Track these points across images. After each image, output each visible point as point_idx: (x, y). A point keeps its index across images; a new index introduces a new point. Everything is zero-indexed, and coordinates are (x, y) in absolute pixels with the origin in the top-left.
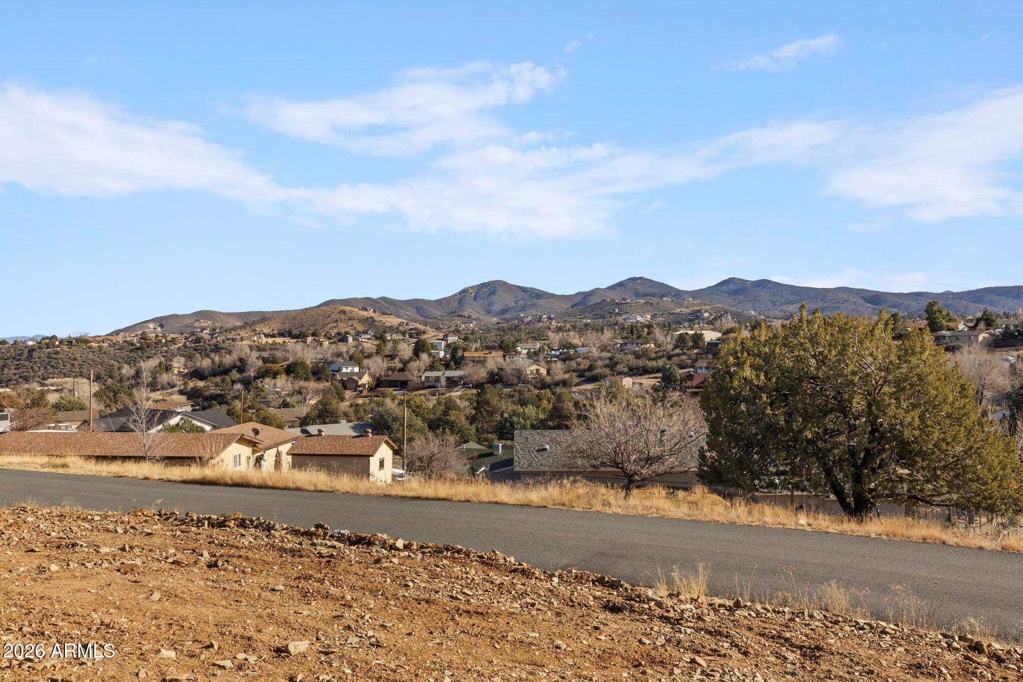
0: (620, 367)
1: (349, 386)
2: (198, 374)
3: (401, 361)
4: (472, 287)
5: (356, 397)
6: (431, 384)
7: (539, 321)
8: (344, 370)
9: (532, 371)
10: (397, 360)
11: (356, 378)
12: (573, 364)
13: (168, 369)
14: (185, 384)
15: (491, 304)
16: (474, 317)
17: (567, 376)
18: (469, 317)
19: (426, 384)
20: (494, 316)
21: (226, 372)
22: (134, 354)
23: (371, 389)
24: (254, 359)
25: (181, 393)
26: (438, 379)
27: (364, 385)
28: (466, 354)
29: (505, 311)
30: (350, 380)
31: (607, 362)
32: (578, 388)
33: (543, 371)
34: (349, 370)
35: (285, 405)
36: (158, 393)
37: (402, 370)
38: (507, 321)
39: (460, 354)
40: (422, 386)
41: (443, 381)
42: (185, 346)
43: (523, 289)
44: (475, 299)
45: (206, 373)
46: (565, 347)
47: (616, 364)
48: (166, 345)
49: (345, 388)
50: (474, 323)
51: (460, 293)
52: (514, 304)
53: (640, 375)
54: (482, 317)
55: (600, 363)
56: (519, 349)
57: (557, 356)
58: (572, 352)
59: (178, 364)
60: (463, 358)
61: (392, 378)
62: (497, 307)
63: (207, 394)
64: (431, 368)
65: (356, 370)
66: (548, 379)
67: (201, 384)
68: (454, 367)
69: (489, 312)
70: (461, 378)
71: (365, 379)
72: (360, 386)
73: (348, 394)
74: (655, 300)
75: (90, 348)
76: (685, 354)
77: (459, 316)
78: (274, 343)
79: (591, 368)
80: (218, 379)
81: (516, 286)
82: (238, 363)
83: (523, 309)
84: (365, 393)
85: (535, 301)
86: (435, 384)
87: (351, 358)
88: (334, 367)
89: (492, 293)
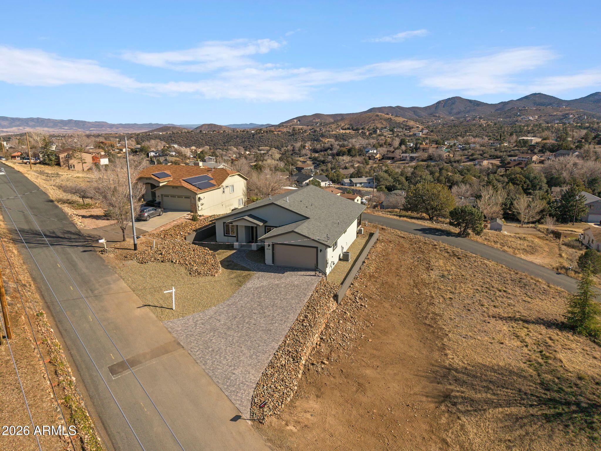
0: (485, 155)
1: (372, 158)
2: (315, 151)
3: (394, 148)
4: (443, 101)
5: (374, 163)
6: (404, 159)
7: (474, 120)
8: (371, 152)
9: (446, 156)
10: (392, 147)
11: (374, 155)
12: (466, 152)
13: (304, 147)
14: (311, 155)
15: (452, 109)
16: (442, 117)
17: (460, 158)
18: (439, 117)
19: (402, 159)
20: (453, 116)
21: (326, 150)
22: (290, 137)
23: (379, 160)
24: (336, 146)
25: (310, 158)
26: (406, 157)
27: (377, 158)
28: (421, 146)
29: (459, 113)
30: (372, 156)
31: (481, 152)
32: (464, 163)
33: (451, 155)
34: (372, 152)
35: (346, 168)
36: (302, 158)
37: (393, 152)
38: (458, 118)
39: (418, 145)
40: (400, 160)
41: (408, 158)
42: (310, 134)
43: (470, 101)
44: (444, 107)
45: (319, 151)
46: (465, 144)
47: (485, 153)
48: (302, 133)
49: (370, 159)
50: (441, 119)
51: (437, 103)
52: (464, 109)
53: (494, 159)
54: (445, 117)
55: (478, 152)
56: (446, 143)
57: (461, 148)
58: (468, 146)
59: (308, 145)
60: (419, 148)
61: (389, 156)
62: (455, 111)
63: (319, 159)
64: (405, 152)
65: (375, 151)
66: (452, 159)
67: (317, 155)
68: (415, 151)
69: (450, 113)
70: (416, 157)
71: (378, 156)
72: (376, 159)
73: (371, 162)
74: (542, 108)
75: (274, 134)
76: (518, 150)
77: (434, 116)
78: (346, 133)
79: (472, 155)
80: (322, 153)
81: (466, 100)
82: (330, 147)
83: (468, 112)
84: (377, 162)
85: (476, 107)
86: (406, 159)
87: (374, 146)
88: (366, 150)
89: (453, 104)
